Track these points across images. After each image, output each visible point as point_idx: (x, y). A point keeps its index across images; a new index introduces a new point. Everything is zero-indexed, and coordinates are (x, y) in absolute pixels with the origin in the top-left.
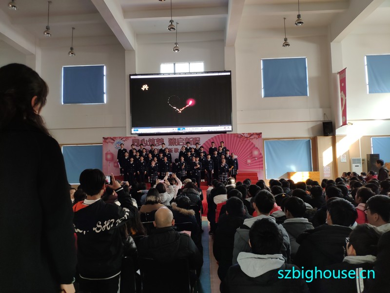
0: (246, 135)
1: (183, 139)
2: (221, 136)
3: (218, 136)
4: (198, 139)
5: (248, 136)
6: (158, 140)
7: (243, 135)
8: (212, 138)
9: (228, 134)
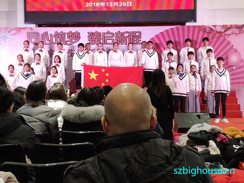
0: (219, 29)
1: (113, 34)
2: (178, 28)
3: (172, 29)
4: (137, 34)
5: (223, 30)
6: (71, 35)
7: (213, 28)
8: (162, 33)
9: (189, 26)
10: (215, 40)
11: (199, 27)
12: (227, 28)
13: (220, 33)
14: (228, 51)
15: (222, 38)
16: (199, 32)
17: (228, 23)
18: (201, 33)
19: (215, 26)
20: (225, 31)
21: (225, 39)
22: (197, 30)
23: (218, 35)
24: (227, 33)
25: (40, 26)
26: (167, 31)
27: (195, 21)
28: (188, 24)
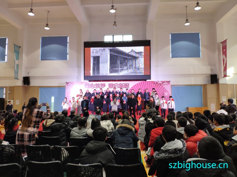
1: (118, 84)
2: (143, 82)
3: (141, 82)
4: (128, 84)
5: (161, 83)
6: (102, 85)
7: (158, 82)
8: (137, 84)
9: (148, 81)
10: (158, 87)
11: (152, 82)
12: (163, 82)
13: (160, 84)
14: (164, 91)
15: (161, 86)
16: (152, 83)
17: (164, 80)
18: (153, 84)
19: (158, 81)
20: (162, 83)
21: (162, 86)
22: (151, 83)
23: (160, 85)
24: (163, 84)
25: (90, 81)
26: (139, 83)
27: (151, 79)
28: (147, 80)
